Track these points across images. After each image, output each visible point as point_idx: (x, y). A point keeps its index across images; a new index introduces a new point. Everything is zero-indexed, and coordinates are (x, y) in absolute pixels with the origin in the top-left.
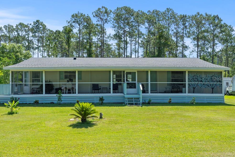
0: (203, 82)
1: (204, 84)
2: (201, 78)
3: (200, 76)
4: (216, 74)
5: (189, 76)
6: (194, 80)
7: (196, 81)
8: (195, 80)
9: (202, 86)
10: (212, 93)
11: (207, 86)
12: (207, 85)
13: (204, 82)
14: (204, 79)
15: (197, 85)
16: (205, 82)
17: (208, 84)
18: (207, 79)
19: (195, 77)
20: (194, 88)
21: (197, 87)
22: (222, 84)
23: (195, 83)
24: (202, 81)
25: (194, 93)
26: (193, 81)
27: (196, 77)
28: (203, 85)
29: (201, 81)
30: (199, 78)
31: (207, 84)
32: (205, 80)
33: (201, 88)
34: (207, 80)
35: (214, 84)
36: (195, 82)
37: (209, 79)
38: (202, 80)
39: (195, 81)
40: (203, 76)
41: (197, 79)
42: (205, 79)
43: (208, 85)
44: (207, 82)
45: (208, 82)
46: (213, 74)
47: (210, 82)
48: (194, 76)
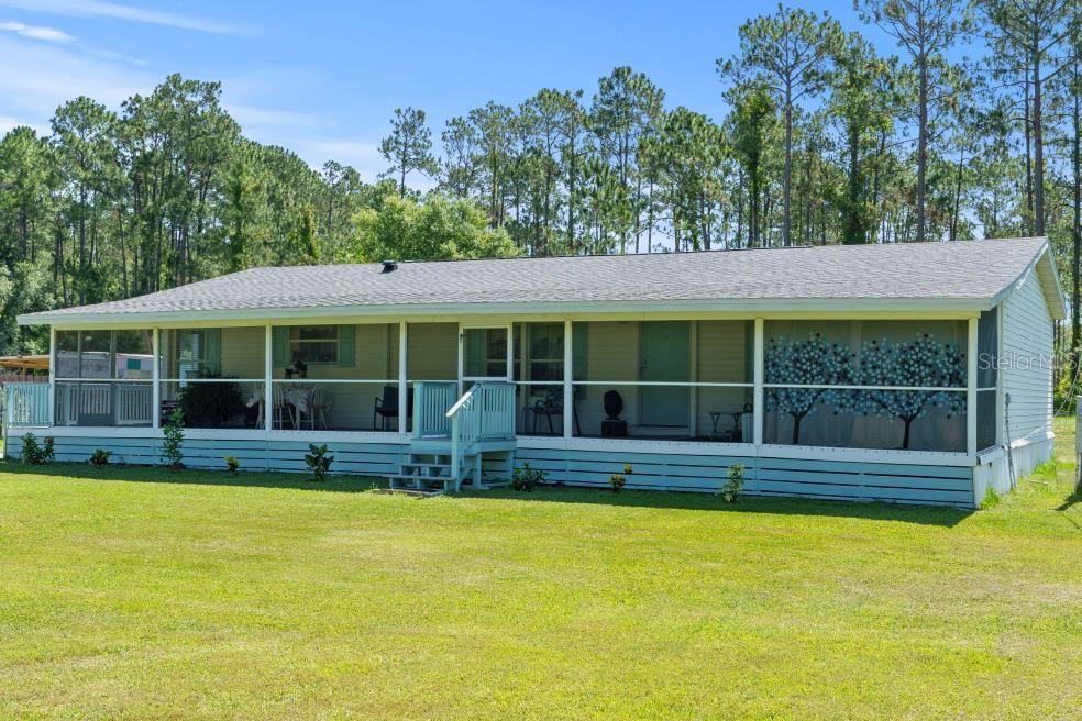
0: (850, 382)
1: (858, 391)
2: (845, 360)
3: (835, 346)
4: (931, 336)
5: (775, 348)
6: (800, 369)
7: (812, 376)
8: (805, 372)
9: (842, 406)
10: (906, 446)
11: (875, 404)
12: (873, 399)
13: (855, 380)
14: (859, 366)
15: (814, 399)
16: (864, 383)
17: (882, 391)
18: (879, 367)
19: (809, 352)
20: (798, 416)
21: (815, 409)
22: (965, 393)
23: (807, 390)
24: (849, 375)
25: (795, 441)
26: (797, 376)
27: (815, 354)
28: (853, 396)
29: (843, 377)
30: (831, 361)
31: (874, 393)
32: (865, 370)
33: (836, 413)
34: (874, 368)
35: (916, 392)
36: (805, 383)
37: (887, 365)
38: (846, 372)
39: (806, 376)
40: (858, 346)
41: (821, 365)
42: (863, 363)
43: (879, 401)
44: (876, 384)
45: (884, 380)
46: (918, 334)
47: (893, 384)
48: (804, 347)
